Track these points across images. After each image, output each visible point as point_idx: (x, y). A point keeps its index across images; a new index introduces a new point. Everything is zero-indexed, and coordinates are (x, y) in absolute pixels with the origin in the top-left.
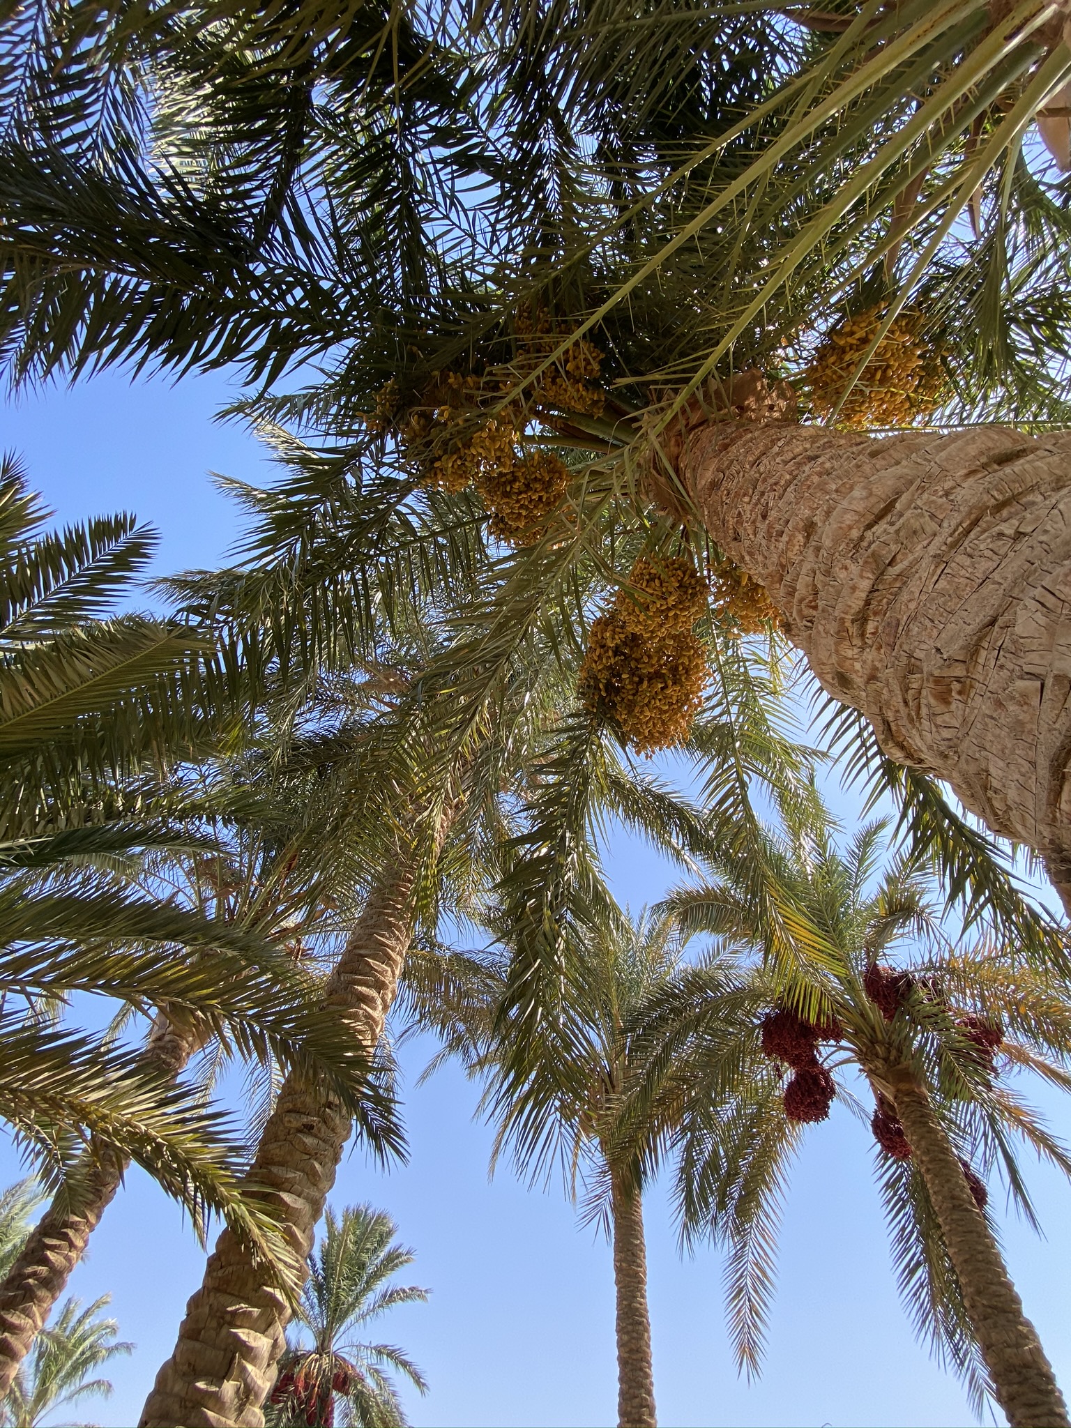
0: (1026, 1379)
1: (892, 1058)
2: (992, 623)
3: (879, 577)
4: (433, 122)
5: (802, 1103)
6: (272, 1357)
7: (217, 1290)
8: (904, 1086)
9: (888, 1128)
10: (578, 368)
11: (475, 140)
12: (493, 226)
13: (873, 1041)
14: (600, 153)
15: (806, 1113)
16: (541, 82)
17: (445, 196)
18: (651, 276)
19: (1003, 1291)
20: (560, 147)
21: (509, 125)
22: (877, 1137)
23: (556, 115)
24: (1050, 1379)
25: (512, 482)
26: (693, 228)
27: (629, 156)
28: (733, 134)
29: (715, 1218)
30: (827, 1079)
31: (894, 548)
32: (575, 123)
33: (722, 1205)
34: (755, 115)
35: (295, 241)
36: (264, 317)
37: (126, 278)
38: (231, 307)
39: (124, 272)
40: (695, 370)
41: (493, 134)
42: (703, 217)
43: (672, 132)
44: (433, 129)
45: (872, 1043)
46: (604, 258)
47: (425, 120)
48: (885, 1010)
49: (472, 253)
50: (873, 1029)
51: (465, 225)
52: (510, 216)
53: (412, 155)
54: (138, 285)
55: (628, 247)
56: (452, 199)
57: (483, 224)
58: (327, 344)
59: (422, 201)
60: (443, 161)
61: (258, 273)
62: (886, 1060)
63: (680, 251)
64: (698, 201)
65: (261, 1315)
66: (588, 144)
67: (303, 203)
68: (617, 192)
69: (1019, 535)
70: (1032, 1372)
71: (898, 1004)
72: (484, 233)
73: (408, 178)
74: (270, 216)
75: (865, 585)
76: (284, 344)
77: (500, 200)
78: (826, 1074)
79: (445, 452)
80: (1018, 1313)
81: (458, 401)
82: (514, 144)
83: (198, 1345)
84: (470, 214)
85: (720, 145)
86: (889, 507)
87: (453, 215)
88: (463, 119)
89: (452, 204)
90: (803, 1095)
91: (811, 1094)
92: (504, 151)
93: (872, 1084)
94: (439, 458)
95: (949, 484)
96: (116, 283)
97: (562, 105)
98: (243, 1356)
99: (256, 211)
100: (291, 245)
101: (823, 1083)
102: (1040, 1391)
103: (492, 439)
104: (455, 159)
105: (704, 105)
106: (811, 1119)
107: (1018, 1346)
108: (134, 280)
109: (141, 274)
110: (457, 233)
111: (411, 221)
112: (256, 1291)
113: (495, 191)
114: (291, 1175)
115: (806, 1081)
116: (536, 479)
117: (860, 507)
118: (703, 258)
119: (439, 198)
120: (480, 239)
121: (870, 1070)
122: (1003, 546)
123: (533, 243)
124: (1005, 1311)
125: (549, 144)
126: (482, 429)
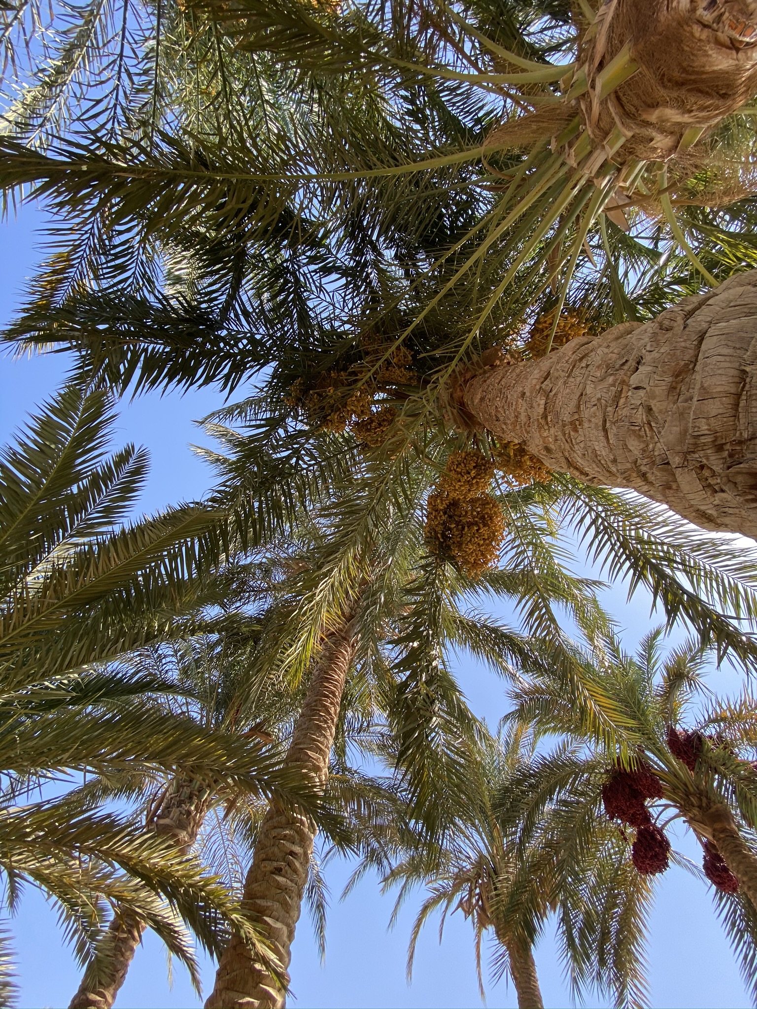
1: (704, 805)
2: (582, 395)
3: (547, 397)
4: (308, 254)
5: (646, 857)
7: (227, 989)
8: (718, 826)
9: (716, 867)
10: (399, 360)
11: (330, 259)
12: (344, 298)
13: (687, 794)
14: (396, 256)
15: (651, 866)
16: (362, 229)
17: (316, 287)
18: (433, 310)
20: (376, 257)
21: (348, 250)
22: (711, 878)
23: (371, 243)
25: (370, 424)
26: (450, 284)
27: (412, 257)
28: (463, 242)
29: (599, 974)
30: (662, 836)
31: (551, 385)
32: (382, 244)
33: (602, 962)
34: (473, 231)
35: (242, 318)
36: (228, 356)
37: (158, 346)
38: (211, 354)
39: (157, 343)
40: (460, 346)
41: (339, 256)
42: (454, 279)
43: (433, 243)
44: (308, 257)
45: (687, 796)
46: (407, 306)
47: (304, 253)
48: (688, 764)
49: (334, 313)
50: (685, 785)
51: (328, 299)
52: (353, 292)
53: (298, 270)
54: (164, 349)
55: (417, 298)
56: (321, 288)
57: (338, 297)
58: (263, 365)
59: (305, 291)
60: (315, 271)
61: (222, 335)
62: (700, 807)
63: (446, 296)
64: (451, 273)
65: (260, 1005)
66: (389, 254)
67: (245, 298)
68: (407, 274)
69: (587, 366)
71: (696, 756)
72: (339, 302)
73: (297, 280)
74: (228, 306)
75: (543, 402)
76: (238, 369)
77: (346, 285)
78: (660, 831)
79: (332, 411)
81: (336, 384)
82: (351, 259)
84: (331, 294)
85: (458, 247)
86: (549, 374)
87: (322, 296)
88: (323, 251)
89: (321, 290)
90: (645, 850)
91: (652, 849)
92: (346, 263)
93: (695, 830)
94: (330, 415)
95: (567, 358)
96: (154, 348)
97: (374, 238)
99: (220, 306)
100: (239, 320)
101: (659, 837)
103: (358, 401)
104: (321, 269)
105: (447, 228)
106: (656, 871)
108: (163, 346)
109: (166, 344)
110: (324, 304)
111: (301, 302)
112: (255, 988)
113: (343, 281)
114: (269, 904)
115: (645, 838)
116: (384, 420)
117: (537, 376)
118: (459, 298)
119: (314, 289)
120: (337, 305)
121: (691, 818)
122: (583, 371)
123: (367, 303)
125: (370, 256)
126: (352, 397)
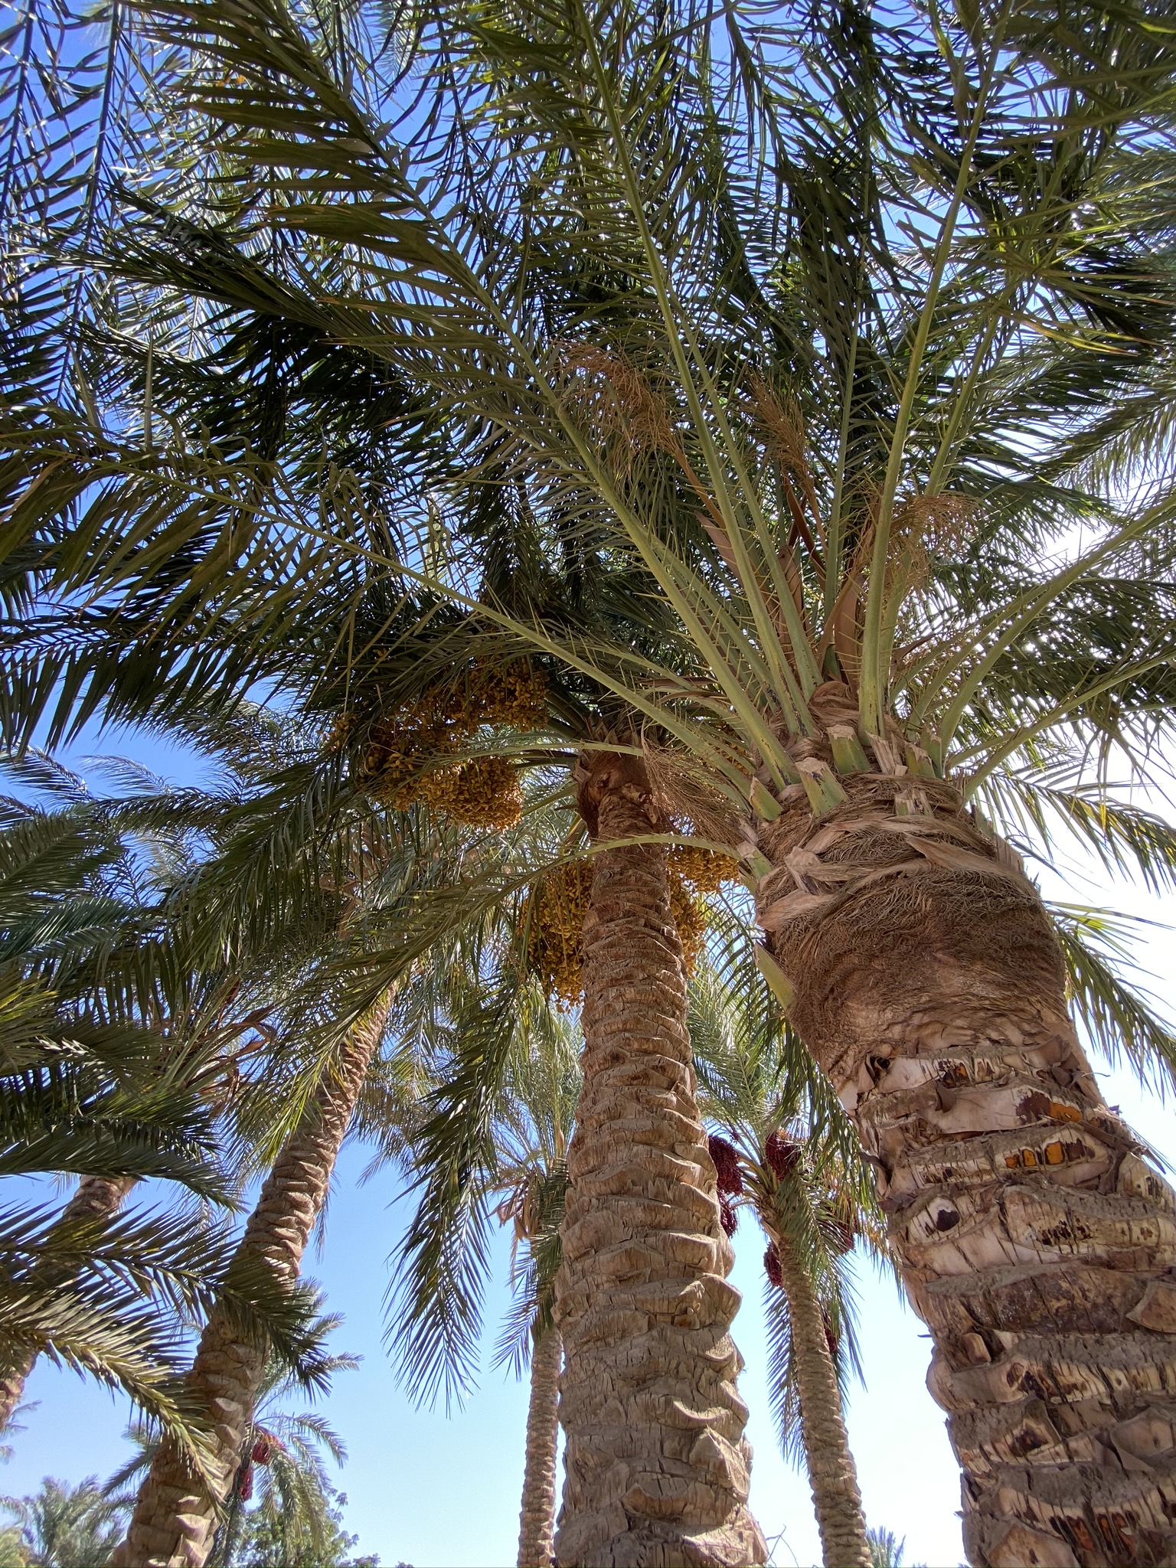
0: (837, 1504)
6: (209, 1533)
7: (165, 1483)
9: (773, 1265)
13: (769, 1191)
19: (833, 1427)
24: (856, 1504)
45: (768, 1193)
48: (777, 1173)
65: (200, 1502)
70: (843, 1499)
71: (787, 1171)
80: (845, 1445)
83: (149, 1530)
98: (187, 1536)
102: (846, 1515)
107: (836, 1475)
114: (225, 1382)
121: (764, 1217)
124: (832, 1445)
